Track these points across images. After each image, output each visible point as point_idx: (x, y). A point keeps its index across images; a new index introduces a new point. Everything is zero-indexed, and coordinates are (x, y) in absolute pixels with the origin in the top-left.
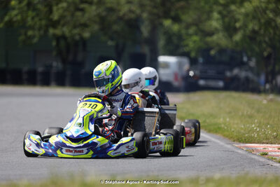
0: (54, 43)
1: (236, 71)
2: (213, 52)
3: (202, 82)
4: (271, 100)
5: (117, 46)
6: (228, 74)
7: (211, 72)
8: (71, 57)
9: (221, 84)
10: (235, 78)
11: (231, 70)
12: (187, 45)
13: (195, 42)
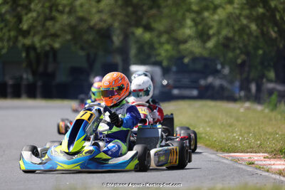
0: (24, 55)
1: (210, 80)
2: (186, 60)
3: (176, 92)
4: (248, 109)
5: (88, 55)
6: (202, 82)
7: (186, 81)
8: (41, 69)
9: (195, 93)
10: (209, 87)
11: (205, 78)
12: (159, 55)
13: (167, 51)
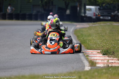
0: (40, 2)
3: (101, 17)
5: (66, 3)
11: (114, 12)
